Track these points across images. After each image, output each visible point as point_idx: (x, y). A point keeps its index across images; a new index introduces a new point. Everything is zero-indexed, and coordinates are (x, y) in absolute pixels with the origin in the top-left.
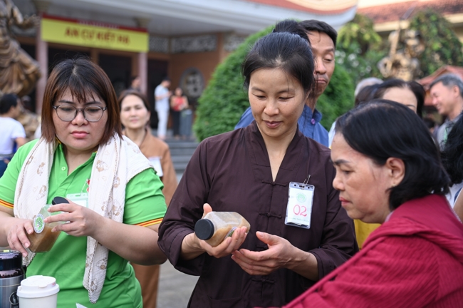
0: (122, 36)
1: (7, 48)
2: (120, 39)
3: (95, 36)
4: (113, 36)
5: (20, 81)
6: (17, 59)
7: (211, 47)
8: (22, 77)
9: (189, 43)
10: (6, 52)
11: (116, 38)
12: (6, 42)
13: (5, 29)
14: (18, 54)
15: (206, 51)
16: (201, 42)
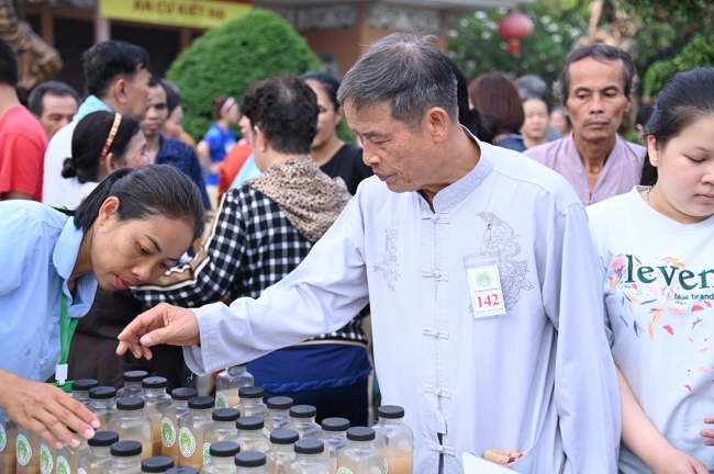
0: (215, 10)
1: (14, 32)
2: (212, 13)
3: (176, 9)
4: (202, 9)
5: (32, 74)
6: (27, 46)
7: (350, 21)
8: (35, 68)
9: (321, 17)
10: (13, 37)
11: (206, 13)
12: (13, 25)
13: (12, 10)
14: (28, 40)
15: (345, 27)
16: (338, 15)
